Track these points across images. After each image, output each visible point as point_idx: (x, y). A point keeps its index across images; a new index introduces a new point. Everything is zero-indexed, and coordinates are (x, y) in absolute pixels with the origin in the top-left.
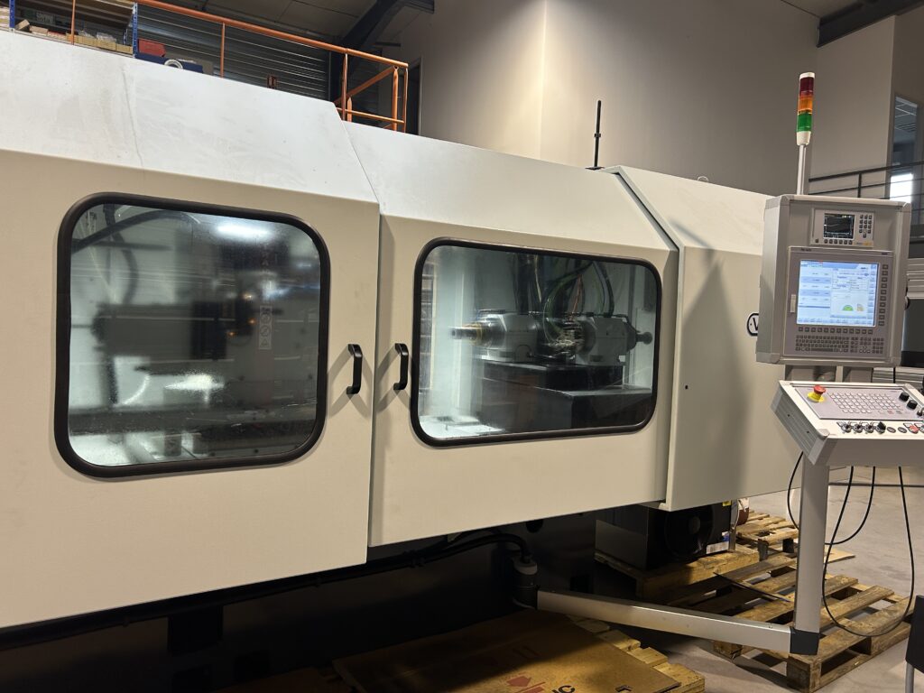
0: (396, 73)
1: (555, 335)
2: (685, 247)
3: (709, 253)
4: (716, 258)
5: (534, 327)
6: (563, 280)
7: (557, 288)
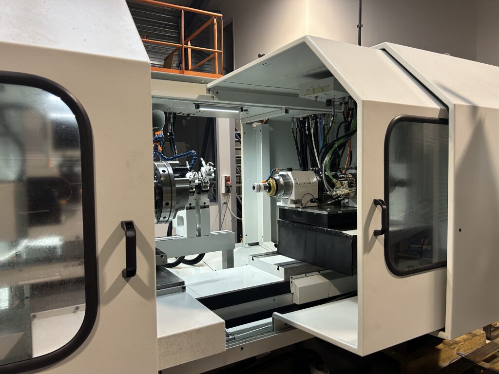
0: (215, 21)
1: (333, 186)
2: (455, 105)
3: (474, 109)
4: (480, 113)
5: (315, 179)
6: (337, 143)
7: (333, 149)
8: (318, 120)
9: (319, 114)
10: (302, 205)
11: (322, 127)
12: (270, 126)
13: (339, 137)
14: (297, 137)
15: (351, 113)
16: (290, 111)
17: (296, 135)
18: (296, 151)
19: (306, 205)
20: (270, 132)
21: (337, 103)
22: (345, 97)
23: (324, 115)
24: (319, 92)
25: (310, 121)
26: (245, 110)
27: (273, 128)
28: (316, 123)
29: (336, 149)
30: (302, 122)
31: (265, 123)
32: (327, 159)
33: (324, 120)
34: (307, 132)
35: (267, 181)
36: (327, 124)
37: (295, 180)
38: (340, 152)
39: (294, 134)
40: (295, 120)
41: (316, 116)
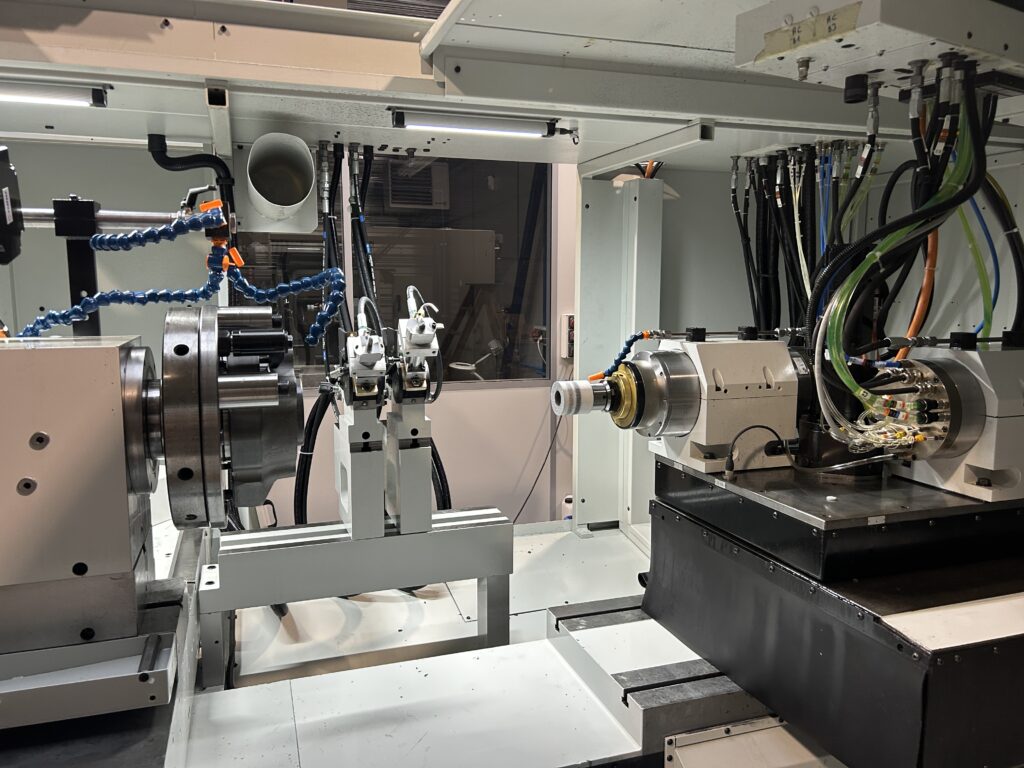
1: (851, 409)
5: (788, 371)
6: (880, 243)
7: (863, 269)
8: (817, 162)
9: (820, 143)
10: (731, 466)
11: (829, 185)
12: (666, 182)
13: (889, 221)
14: (746, 217)
15: (946, 125)
16: (718, 132)
17: (746, 210)
18: (743, 259)
19: (748, 462)
20: (666, 203)
21: (890, 93)
22: (924, 63)
23: (838, 145)
24: (815, 38)
25: (791, 167)
26: (563, 131)
27: (676, 190)
28: (811, 171)
29: (875, 267)
30: (765, 172)
31: (652, 176)
32: (836, 305)
33: (836, 164)
34: (779, 202)
35: (609, 373)
36: (846, 177)
37: (712, 374)
38: (891, 281)
39: (737, 208)
40: (742, 164)
41: (810, 150)
